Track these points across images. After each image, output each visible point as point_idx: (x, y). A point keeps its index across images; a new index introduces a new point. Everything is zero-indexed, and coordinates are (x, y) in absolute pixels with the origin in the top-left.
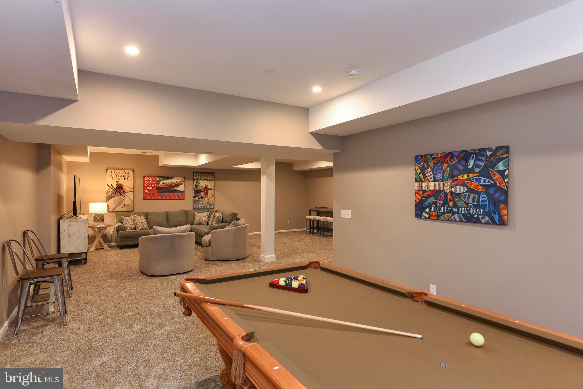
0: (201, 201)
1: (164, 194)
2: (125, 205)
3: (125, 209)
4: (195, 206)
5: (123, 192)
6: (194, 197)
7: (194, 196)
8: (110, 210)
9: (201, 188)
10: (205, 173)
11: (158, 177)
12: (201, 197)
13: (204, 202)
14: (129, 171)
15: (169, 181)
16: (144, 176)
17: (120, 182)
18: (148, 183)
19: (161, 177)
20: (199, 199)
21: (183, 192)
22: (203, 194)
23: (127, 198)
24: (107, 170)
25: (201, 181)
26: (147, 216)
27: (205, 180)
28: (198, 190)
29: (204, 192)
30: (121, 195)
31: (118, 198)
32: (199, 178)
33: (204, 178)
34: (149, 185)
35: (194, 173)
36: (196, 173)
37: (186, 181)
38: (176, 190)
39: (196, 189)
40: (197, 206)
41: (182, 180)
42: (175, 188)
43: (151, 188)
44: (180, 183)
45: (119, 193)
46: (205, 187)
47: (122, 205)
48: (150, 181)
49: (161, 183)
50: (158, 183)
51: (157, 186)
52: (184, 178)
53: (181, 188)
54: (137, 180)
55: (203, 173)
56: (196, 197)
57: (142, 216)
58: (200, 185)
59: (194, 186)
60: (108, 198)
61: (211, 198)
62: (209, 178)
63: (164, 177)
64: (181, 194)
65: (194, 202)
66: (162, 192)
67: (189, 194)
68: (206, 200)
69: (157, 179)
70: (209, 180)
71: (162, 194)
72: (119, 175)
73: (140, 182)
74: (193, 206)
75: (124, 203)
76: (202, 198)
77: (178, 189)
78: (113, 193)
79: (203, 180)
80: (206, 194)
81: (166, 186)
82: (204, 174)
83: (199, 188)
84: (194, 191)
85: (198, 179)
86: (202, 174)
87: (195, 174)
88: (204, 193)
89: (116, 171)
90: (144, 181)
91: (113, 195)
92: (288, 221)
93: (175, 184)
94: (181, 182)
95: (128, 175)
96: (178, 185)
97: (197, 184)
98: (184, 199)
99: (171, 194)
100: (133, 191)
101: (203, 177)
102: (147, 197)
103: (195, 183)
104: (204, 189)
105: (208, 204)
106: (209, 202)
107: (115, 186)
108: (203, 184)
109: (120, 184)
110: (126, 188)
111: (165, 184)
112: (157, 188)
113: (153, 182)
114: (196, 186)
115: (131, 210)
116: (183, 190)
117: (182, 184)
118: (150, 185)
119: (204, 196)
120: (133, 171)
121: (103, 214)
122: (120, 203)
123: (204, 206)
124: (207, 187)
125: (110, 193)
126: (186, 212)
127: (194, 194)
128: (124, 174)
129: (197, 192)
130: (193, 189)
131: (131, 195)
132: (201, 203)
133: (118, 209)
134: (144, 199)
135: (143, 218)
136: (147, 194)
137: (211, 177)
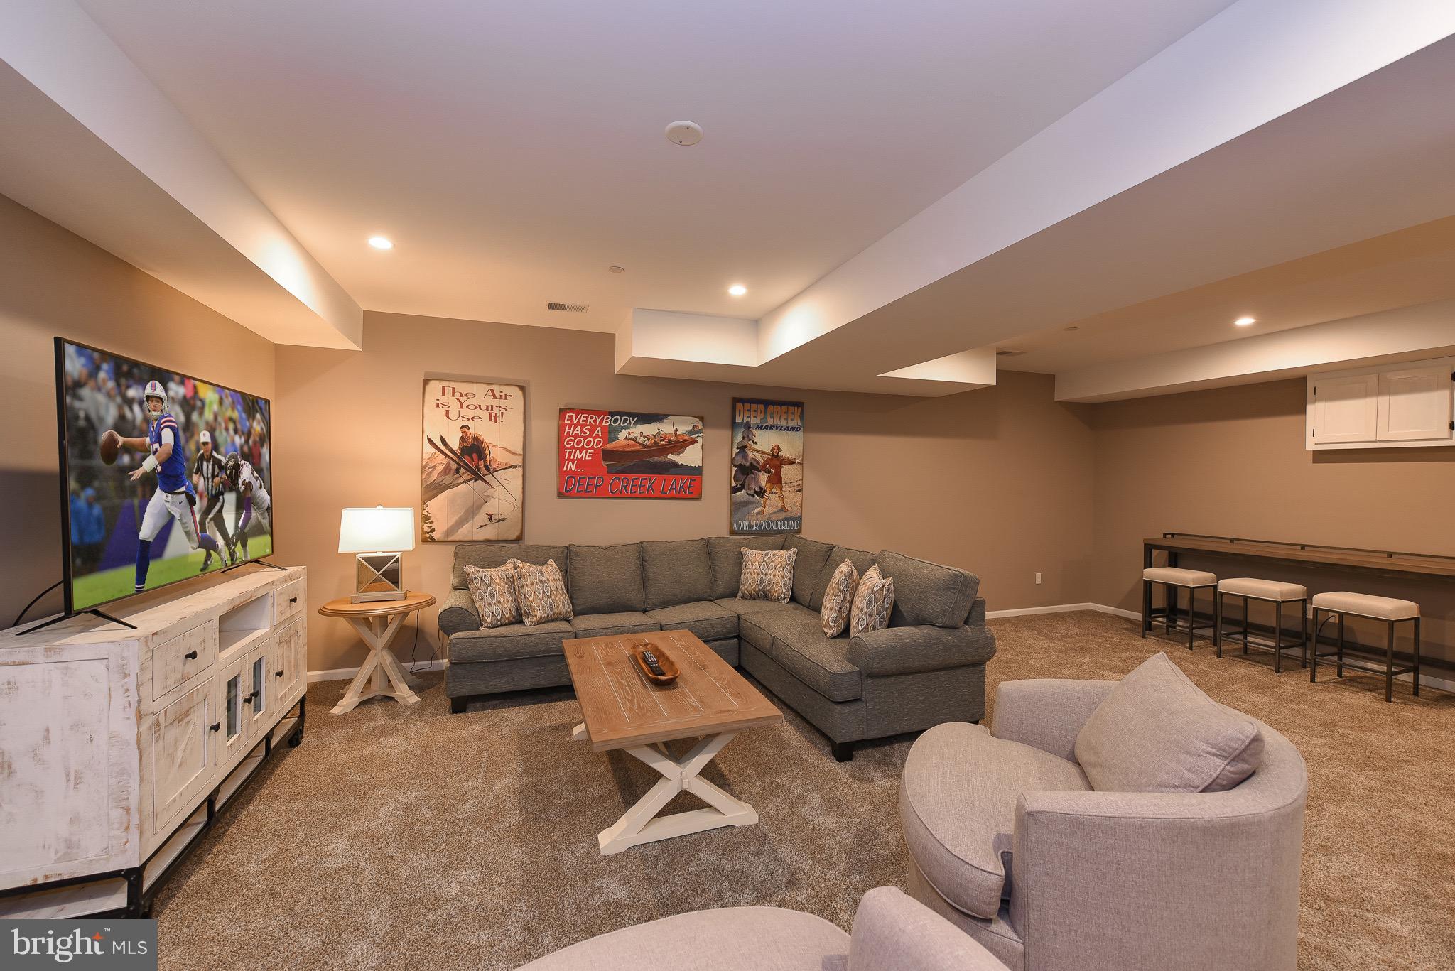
0: (758, 505)
1: (632, 477)
2: (491, 516)
3: (490, 533)
4: (737, 523)
5: (487, 467)
6: (734, 490)
7: (734, 484)
8: (436, 535)
9: (758, 456)
10: (774, 403)
11: (612, 414)
12: (757, 489)
13: (769, 510)
14: (507, 390)
15: (650, 429)
16: (561, 410)
17: (477, 429)
18: (576, 436)
19: (621, 414)
20: (751, 498)
21: (697, 471)
22: (763, 478)
23: (498, 492)
24: (426, 382)
25: (757, 432)
26: (568, 560)
27: (771, 428)
28: (747, 465)
29: (769, 472)
30: (477, 477)
31: (464, 490)
32: (753, 421)
33: (770, 422)
34: (579, 443)
35: (736, 401)
36: (743, 401)
37: (708, 432)
38: (674, 464)
39: (739, 461)
40: (744, 524)
41: (695, 426)
42: (670, 456)
43: (586, 456)
44: (687, 437)
45: (469, 470)
46: (773, 455)
47: (481, 518)
48: (582, 426)
49: (622, 435)
50: (611, 434)
51: (608, 447)
52: (702, 419)
53: (690, 456)
54: (535, 424)
55: (766, 403)
56: (740, 490)
57: (551, 562)
58: (754, 446)
59: (735, 451)
60: (432, 490)
61: (792, 494)
62: (784, 423)
63: (632, 415)
64: (691, 478)
65: (736, 508)
66: (623, 472)
67: (718, 480)
68: (773, 501)
69: (608, 421)
70: (787, 429)
71: (622, 477)
72: (472, 401)
73: (545, 430)
74: (731, 524)
75: (488, 508)
76: (761, 492)
77: (680, 459)
78: (447, 470)
79: (766, 428)
80: (776, 480)
81: (640, 448)
82: (771, 407)
83: (751, 455)
84: (734, 469)
85: (748, 426)
86: (761, 407)
87: (739, 405)
88: (766, 476)
89: (460, 387)
90: (561, 428)
91: (448, 479)
92: (1038, 576)
93: (670, 441)
94: (691, 433)
95: (503, 403)
96: (680, 445)
97: (745, 443)
98: (699, 497)
99: (655, 477)
100: (523, 466)
101: (765, 419)
102: (570, 488)
103: (739, 438)
104: (767, 462)
105: (782, 515)
106: (784, 510)
107: (455, 445)
108: (764, 441)
109: (476, 439)
110: (497, 454)
111: (635, 439)
112: (608, 454)
113: (592, 430)
114: (742, 449)
115: (513, 537)
116: (698, 463)
117: (694, 442)
118: (584, 443)
119: (769, 485)
120: (522, 388)
121: (398, 555)
122: (473, 511)
123: (768, 525)
124: (777, 456)
125: (439, 469)
126: (708, 547)
127: (736, 480)
128: (490, 401)
129: (745, 471)
130: (733, 460)
131: (512, 479)
132: (759, 513)
133: (464, 533)
134: (560, 495)
135: (551, 571)
136: (572, 475)
137: (793, 420)
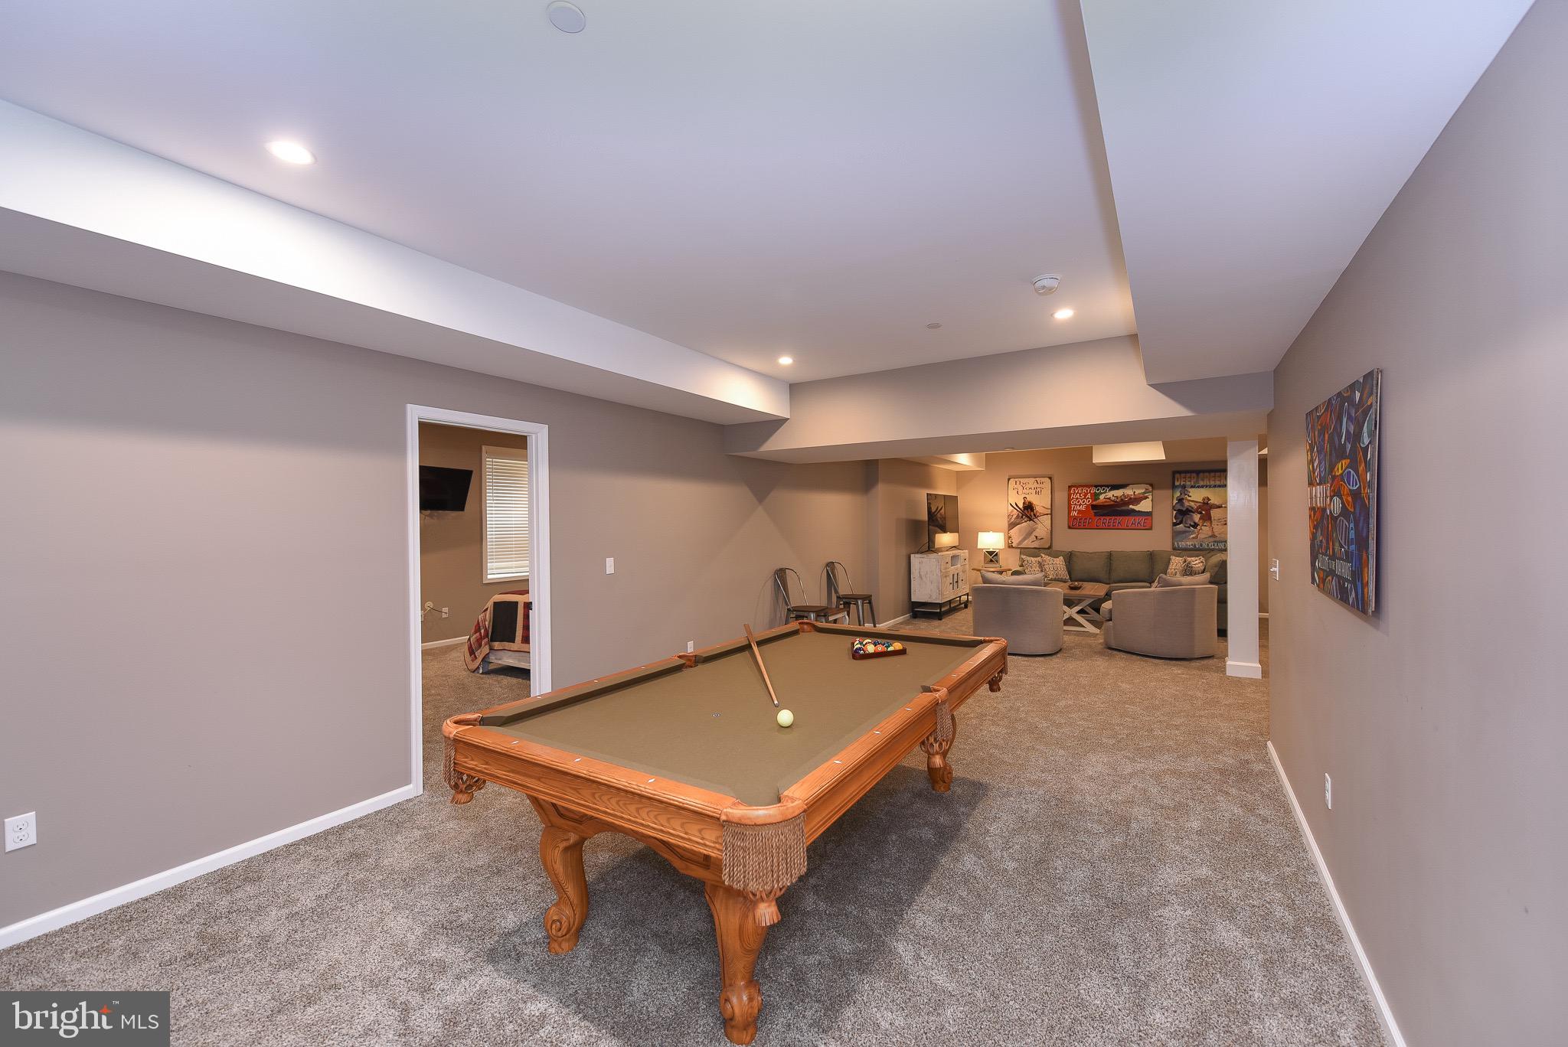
0: (1193, 532)
1: (1108, 518)
2: (1036, 537)
3: (1036, 544)
4: (1178, 544)
5: (1035, 515)
6: (1175, 524)
7: (1175, 521)
8: (1014, 545)
9: (1192, 504)
10: (1204, 471)
11: (1096, 486)
12: (1192, 524)
13: (1201, 536)
14: (1043, 480)
15: (1119, 493)
16: (1069, 487)
17: (1030, 498)
18: (1077, 498)
19: (1101, 486)
20: (1188, 529)
21: (1149, 514)
22: (1197, 517)
23: (1040, 526)
24: (1009, 480)
25: (1190, 490)
26: (1070, 558)
27: (1202, 487)
28: (1184, 509)
29: (1201, 513)
30: (1030, 520)
31: (1025, 525)
32: (1188, 483)
33: (1201, 483)
34: (1079, 502)
35: (1174, 473)
36: (1180, 472)
37: (1155, 492)
38: (1134, 511)
39: (1179, 507)
40: (1182, 544)
41: (1146, 489)
42: (1131, 506)
43: (1083, 508)
44: (1142, 496)
45: (1027, 516)
46: (1204, 503)
47: (1033, 537)
48: (1080, 494)
49: (1102, 497)
50: (1095, 496)
51: (1094, 503)
52: (1151, 485)
53: (1145, 506)
54: (1057, 495)
55: (1198, 472)
56: (1178, 524)
57: (1061, 558)
58: (1190, 498)
59: (1175, 502)
60: (1012, 526)
61: (1220, 527)
62: (1212, 483)
63: (1108, 486)
64: (1144, 518)
65: (1176, 535)
66: (1104, 515)
68: (1205, 531)
69: (1094, 490)
70: (1215, 486)
71: (1102, 518)
72: (1028, 486)
73: (1061, 497)
74: (1173, 544)
75: (1034, 534)
76: (1195, 525)
77: (1137, 508)
78: (1018, 516)
79: (1198, 487)
80: (1207, 518)
81: (1112, 503)
82: (1201, 474)
83: (1187, 504)
84: (1175, 512)
85: (1184, 487)
86: (1194, 475)
87: (1177, 476)
88: (1199, 516)
89: (1022, 480)
90: (1069, 495)
91: (1018, 521)
93: (1131, 498)
94: (1144, 493)
95: (1041, 486)
96: (1137, 500)
97: (1183, 496)
98: (1151, 529)
99: (1121, 518)
100: (1051, 514)
101: (1197, 481)
102: (1074, 524)
103: (1178, 494)
104: (1199, 507)
105: (1212, 539)
106: (1213, 536)
107: (1021, 506)
108: (1196, 495)
109: (1030, 502)
110: (1038, 509)
111: (1109, 498)
112: (1094, 507)
113: (1085, 496)
114: (1180, 500)
115: (1047, 547)
116: (1149, 509)
117: (1147, 498)
118: (1081, 502)
119: (1201, 521)
120: (1050, 478)
121: (998, 551)
122: (1029, 534)
123: (1201, 545)
124: (1207, 503)
125: (1015, 516)
126: (1151, 556)
127: (1176, 517)
128: (1036, 485)
129: (1182, 513)
130: (1173, 507)
131: (1047, 520)
132: (1193, 538)
133: (1025, 544)
134: (1069, 527)
135: (1060, 561)
136: (1075, 518)
137: (1220, 481)
